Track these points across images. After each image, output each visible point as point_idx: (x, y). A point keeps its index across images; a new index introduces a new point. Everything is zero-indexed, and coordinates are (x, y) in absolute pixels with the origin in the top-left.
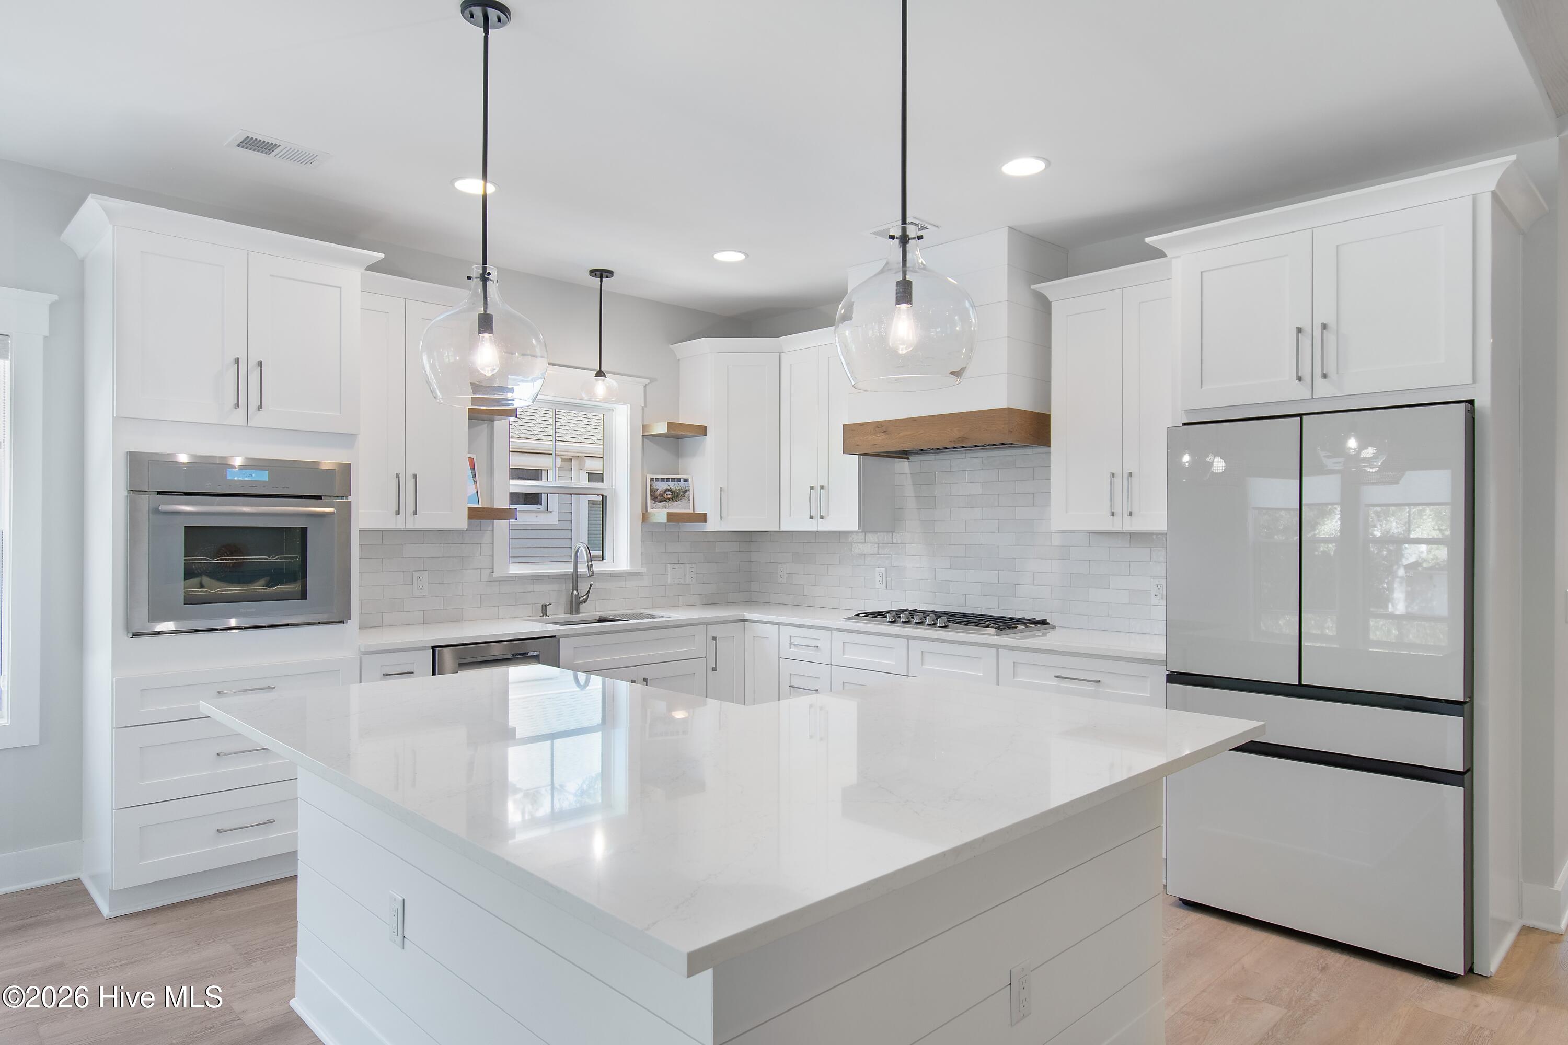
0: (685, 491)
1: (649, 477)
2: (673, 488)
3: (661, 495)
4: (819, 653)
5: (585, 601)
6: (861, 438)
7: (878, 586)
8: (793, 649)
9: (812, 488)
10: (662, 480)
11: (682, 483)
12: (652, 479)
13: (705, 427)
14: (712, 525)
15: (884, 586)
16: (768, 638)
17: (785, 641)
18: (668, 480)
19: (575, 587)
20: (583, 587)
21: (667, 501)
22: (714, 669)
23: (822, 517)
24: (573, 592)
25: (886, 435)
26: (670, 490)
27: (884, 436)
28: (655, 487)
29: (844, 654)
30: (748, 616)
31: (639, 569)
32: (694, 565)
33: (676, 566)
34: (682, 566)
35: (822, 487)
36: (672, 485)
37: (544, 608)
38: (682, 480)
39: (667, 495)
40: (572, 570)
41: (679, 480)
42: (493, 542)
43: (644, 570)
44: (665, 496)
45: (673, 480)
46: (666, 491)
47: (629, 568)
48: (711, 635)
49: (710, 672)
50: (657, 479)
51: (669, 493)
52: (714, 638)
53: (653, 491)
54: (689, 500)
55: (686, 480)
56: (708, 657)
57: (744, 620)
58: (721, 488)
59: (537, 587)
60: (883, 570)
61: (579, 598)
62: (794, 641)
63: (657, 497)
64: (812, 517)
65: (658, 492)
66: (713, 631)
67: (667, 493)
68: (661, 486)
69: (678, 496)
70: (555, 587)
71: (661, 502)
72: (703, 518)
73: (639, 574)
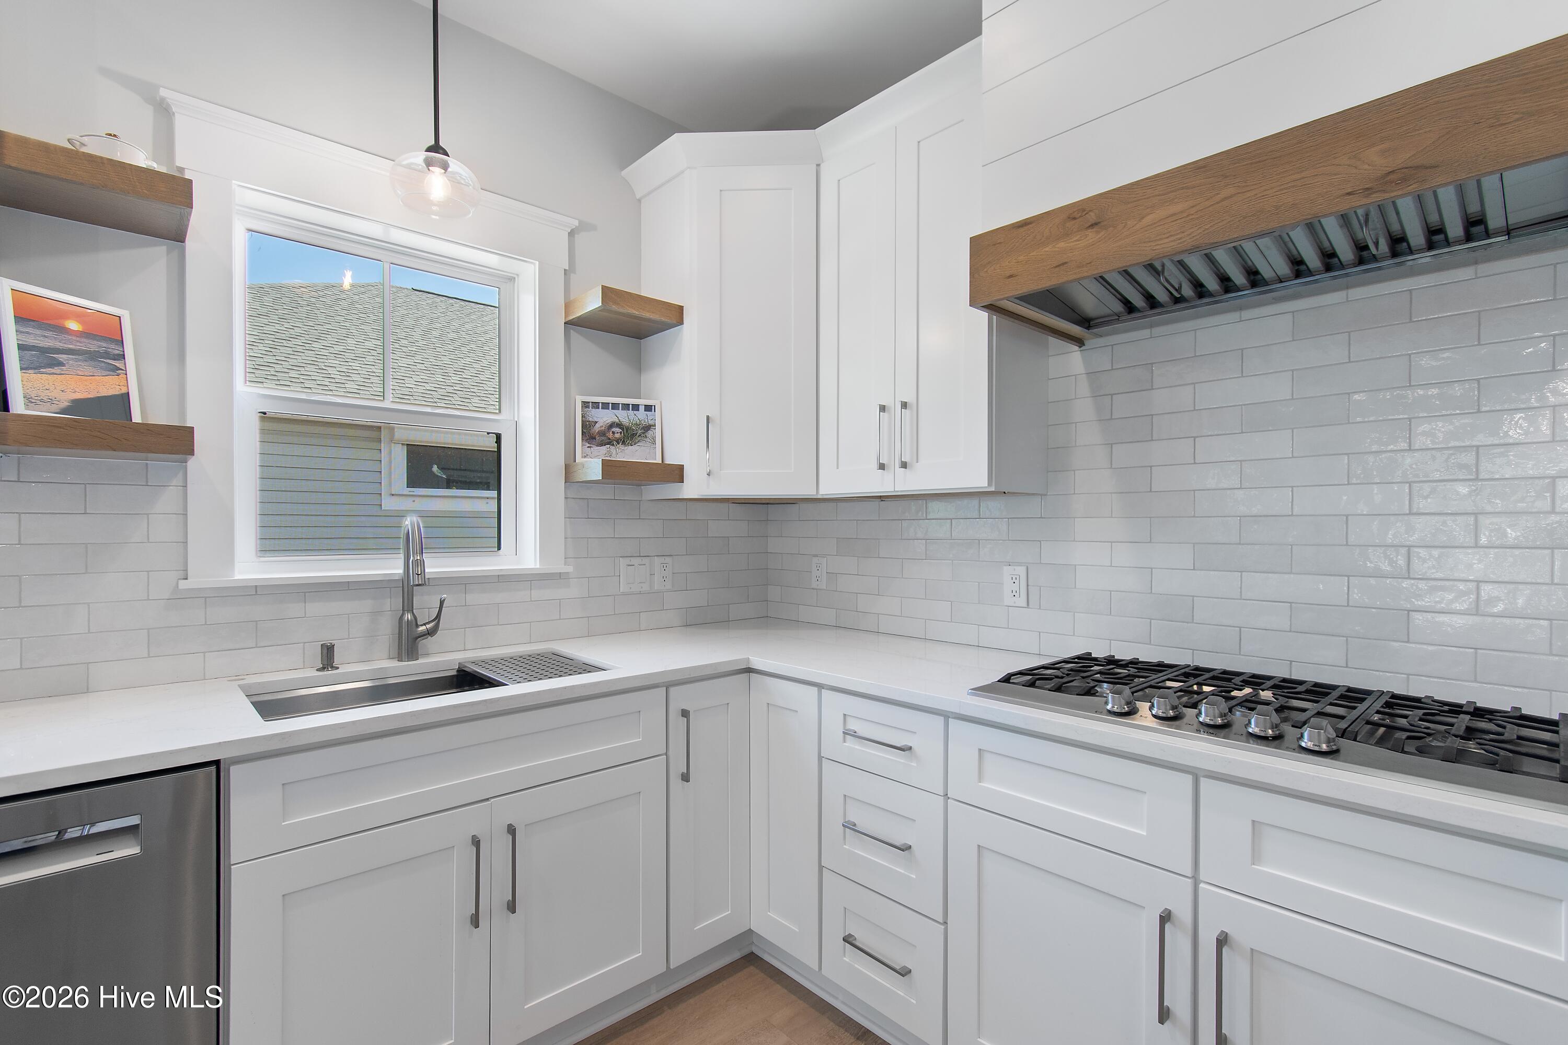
0: (648, 428)
1: (579, 399)
2: (625, 421)
3: (602, 433)
4: (914, 764)
5: (431, 633)
6: (1021, 258)
7: (1008, 600)
8: (851, 743)
9: (883, 408)
10: (605, 406)
11: (641, 413)
12: (585, 405)
13: (681, 308)
14: (693, 487)
15: (1022, 601)
16: (797, 711)
17: (832, 727)
18: (615, 406)
19: (408, 606)
20: (425, 605)
21: (613, 445)
22: (686, 778)
23: (904, 465)
24: (403, 615)
25: (1098, 232)
26: (619, 425)
27: (1092, 235)
28: (591, 419)
29: (980, 778)
30: (758, 662)
31: (559, 566)
32: (668, 560)
33: (636, 561)
34: (646, 560)
35: (904, 405)
36: (624, 417)
37: (325, 652)
38: (642, 408)
39: (613, 433)
40: (401, 571)
41: (636, 407)
42: (186, 510)
43: (570, 569)
44: (610, 435)
45: (626, 407)
46: (612, 425)
47: (538, 566)
48: (676, 705)
49: (676, 782)
50: (596, 405)
51: (617, 430)
52: (685, 713)
53: (587, 426)
54: (654, 442)
55: (648, 408)
56: (671, 753)
57: (749, 670)
58: (708, 417)
59: (316, 608)
60: (1021, 571)
61: (417, 626)
62: (853, 725)
63: (591, 435)
64: (882, 467)
65: (597, 428)
66: (681, 698)
67: (614, 429)
68: (603, 418)
69: (634, 435)
70: (366, 605)
71: (601, 445)
72: (677, 474)
73: (560, 576)
